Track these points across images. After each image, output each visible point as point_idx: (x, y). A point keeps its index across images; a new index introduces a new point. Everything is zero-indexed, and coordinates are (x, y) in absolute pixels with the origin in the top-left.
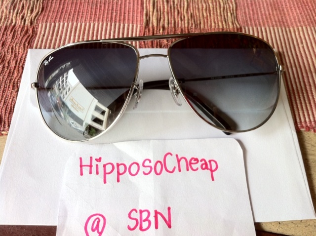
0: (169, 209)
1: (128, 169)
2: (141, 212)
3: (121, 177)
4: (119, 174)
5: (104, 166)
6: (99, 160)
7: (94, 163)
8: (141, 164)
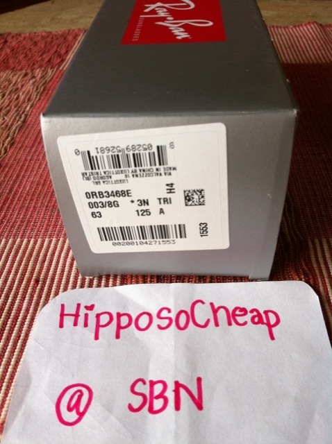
0: (199, 380)
1: (134, 322)
2: (152, 384)
3: (122, 331)
4: (119, 327)
5: (98, 316)
6: (91, 308)
7: (83, 311)
8: (154, 315)
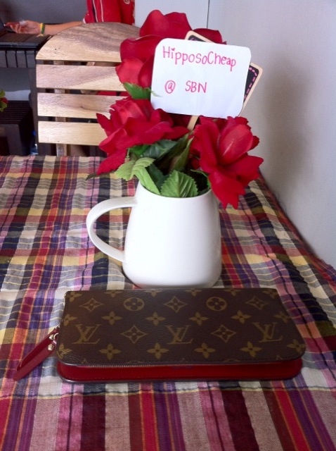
0: (206, 83)
1: (188, 58)
2: (193, 83)
3: (185, 62)
4: (183, 60)
5: (176, 54)
6: (173, 50)
7: (171, 51)
8: (195, 55)
